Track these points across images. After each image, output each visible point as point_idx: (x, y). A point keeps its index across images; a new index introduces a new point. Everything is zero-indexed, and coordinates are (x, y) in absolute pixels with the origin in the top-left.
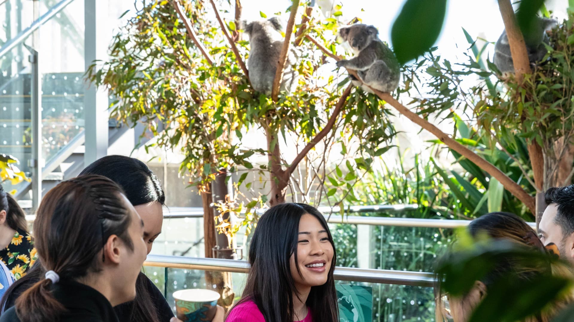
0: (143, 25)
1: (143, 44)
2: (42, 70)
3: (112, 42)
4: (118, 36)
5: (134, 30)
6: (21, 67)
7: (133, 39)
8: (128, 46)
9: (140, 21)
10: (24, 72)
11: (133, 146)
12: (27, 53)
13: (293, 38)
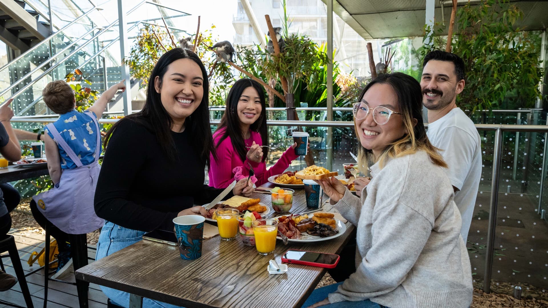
0: (141, 44)
1: (141, 51)
2: (106, 66)
3: (130, 51)
4: (132, 49)
5: (138, 46)
6: (100, 66)
7: (138, 49)
8: (136, 52)
9: (140, 43)
10: (101, 67)
11: (139, 88)
12: (101, 58)
13: (197, 44)
